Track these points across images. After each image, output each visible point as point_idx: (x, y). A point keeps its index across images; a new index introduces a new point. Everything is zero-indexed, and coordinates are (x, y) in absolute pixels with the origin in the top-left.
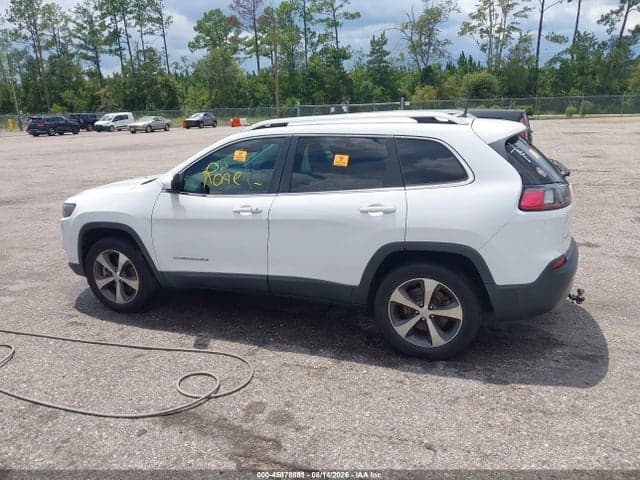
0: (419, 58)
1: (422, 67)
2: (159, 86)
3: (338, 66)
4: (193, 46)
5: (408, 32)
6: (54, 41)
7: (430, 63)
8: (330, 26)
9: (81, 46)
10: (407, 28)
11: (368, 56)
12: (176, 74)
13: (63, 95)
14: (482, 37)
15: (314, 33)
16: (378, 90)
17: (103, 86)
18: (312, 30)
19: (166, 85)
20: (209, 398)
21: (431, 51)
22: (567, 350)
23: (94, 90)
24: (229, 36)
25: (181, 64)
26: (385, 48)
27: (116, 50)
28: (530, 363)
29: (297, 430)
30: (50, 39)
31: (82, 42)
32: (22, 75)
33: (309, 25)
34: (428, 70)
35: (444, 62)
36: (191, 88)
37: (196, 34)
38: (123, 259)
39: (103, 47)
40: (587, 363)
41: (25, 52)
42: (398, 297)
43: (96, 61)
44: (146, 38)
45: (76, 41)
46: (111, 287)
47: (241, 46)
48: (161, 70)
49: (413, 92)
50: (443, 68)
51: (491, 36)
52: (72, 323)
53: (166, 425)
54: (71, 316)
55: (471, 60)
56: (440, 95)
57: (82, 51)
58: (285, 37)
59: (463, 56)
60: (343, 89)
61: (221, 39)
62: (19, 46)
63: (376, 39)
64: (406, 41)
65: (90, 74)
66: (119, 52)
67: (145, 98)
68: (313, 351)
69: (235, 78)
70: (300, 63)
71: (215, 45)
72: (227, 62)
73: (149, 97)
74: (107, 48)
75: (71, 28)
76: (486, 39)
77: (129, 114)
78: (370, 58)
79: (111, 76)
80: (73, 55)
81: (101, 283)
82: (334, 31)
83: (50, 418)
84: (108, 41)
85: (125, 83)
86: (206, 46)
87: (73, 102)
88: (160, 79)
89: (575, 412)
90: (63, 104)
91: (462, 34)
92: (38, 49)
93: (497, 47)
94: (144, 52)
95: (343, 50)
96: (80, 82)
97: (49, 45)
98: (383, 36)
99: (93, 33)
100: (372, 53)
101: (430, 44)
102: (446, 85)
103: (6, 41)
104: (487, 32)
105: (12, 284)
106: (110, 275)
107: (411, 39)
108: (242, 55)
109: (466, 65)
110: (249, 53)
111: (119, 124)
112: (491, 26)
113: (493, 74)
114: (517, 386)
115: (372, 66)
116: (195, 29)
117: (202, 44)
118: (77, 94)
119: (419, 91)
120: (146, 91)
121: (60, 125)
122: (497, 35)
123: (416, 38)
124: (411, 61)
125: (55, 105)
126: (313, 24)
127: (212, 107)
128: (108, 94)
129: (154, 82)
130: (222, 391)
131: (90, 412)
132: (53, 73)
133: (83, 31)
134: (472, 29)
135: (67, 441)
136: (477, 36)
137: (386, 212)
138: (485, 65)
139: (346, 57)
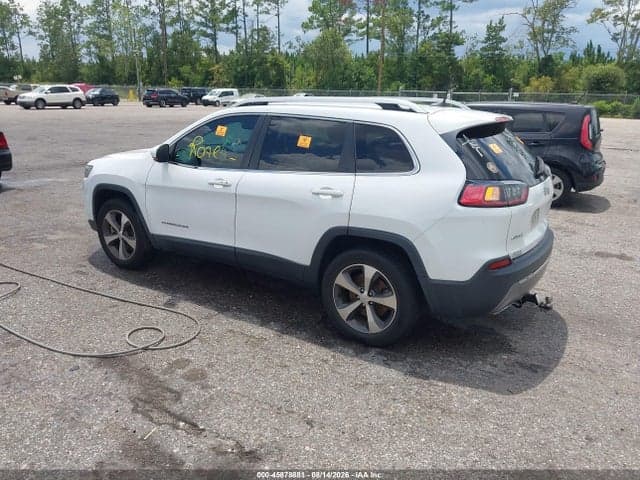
0: (539, 46)
1: (542, 55)
2: (268, 64)
3: (449, 52)
4: (306, 26)
5: (530, 17)
6: (178, 19)
7: (550, 52)
8: (444, 9)
9: (201, 24)
10: (529, 12)
11: (483, 42)
12: (287, 54)
13: (181, 69)
14: (615, 25)
15: (428, 16)
16: (489, 79)
17: (217, 63)
18: (426, 13)
19: (275, 64)
20: (146, 349)
21: (553, 39)
22: (513, 357)
23: (209, 66)
24: (343, 18)
25: (295, 43)
26: (503, 34)
27: (233, 28)
28: (464, 363)
29: (203, 388)
30: (174, 15)
31: (203, 20)
32: (147, 49)
33: (424, 8)
34: (549, 59)
35: (567, 53)
36: (298, 69)
37: (311, 14)
38: (125, 219)
39: (221, 25)
40: (525, 372)
41: (152, 28)
42: (342, 280)
43: (214, 38)
44: (262, 17)
45: (198, 19)
46: (116, 243)
47: (354, 28)
48: (273, 49)
49: (527, 83)
50: (566, 58)
51: (627, 24)
52: (78, 272)
53: (99, 366)
54: (81, 266)
55: (599, 51)
56: (558, 87)
57: (202, 28)
58: (398, 20)
59: (590, 45)
60: (452, 76)
61: (334, 19)
62: (147, 21)
63: (494, 25)
64: (526, 27)
65: (208, 51)
66: (235, 30)
67: (254, 76)
68: (264, 323)
69: (342, 60)
70: (410, 48)
71: (328, 26)
72: (336, 43)
73: (258, 75)
74: (224, 26)
75: (195, 6)
76: (621, 27)
77: (235, 90)
78: (484, 45)
79: (227, 53)
80: (194, 32)
81: (109, 239)
82: (449, 14)
83: (13, 345)
84: (226, 20)
85: (237, 60)
86: (319, 26)
87: (190, 77)
88: (270, 57)
89: (476, 415)
90: (181, 78)
91: (591, 21)
92: (163, 25)
93: (632, 36)
94: (259, 30)
95: (456, 36)
96: (198, 58)
97: (174, 21)
98: (501, 22)
99: (214, 11)
100: (488, 39)
101: (553, 31)
102: (567, 77)
103: (138, 16)
104: (622, 19)
105: (52, 234)
106: (115, 233)
107: (532, 26)
108: (354, 37)
109: (594, 55)
110: (361, 35)
111: (224, 99)
112: (629, 12)
113: (622, 67)
114: (435, 382)
115: (485, 53)
116: (310, 9)
117: (315, 24)
118: (194, 69)
119: (534, 82)
120: (256, 69)
121: (171, 98)
122: (635, 23)
123: (538, 24)
124: (531, 49)
125: (173, 79)
126: (427, 6)
127: (317, 87)
128: (221, 70)
129: (264, 61)
130: (163, 345)
131: (46, 346)
132: (175, 49)
133: (205, 9)
134: (603, 16)
135: (15, 365)
136: (609, 23)
137: (335, 196)
138: (614, 56)
139: (459, 42)
